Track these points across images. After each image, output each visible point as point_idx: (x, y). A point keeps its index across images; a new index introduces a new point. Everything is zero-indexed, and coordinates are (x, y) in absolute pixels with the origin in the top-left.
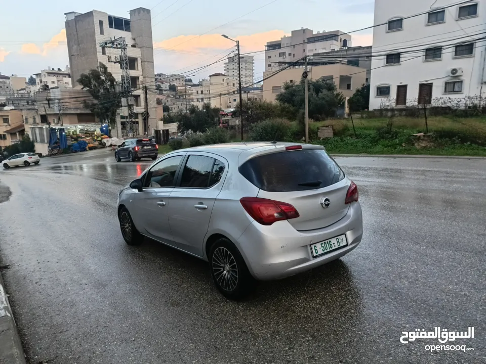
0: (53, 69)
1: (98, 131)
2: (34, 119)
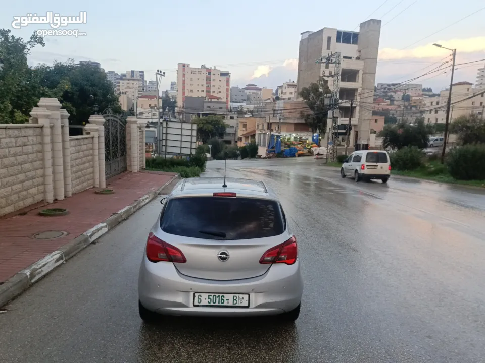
0: (293, 82)
1: (310, 140)
2: (263, 126)
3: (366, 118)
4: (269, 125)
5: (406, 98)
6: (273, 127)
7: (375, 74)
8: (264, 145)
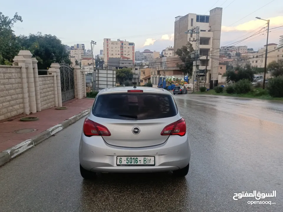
0: (171, 47)
1: (183, 80)
2: (155, 73)
3: (216, 66)
4: (159, 72)
5: (238, 55)
6: (161, 73)
7: (220, 39)
8: (156, 84)
